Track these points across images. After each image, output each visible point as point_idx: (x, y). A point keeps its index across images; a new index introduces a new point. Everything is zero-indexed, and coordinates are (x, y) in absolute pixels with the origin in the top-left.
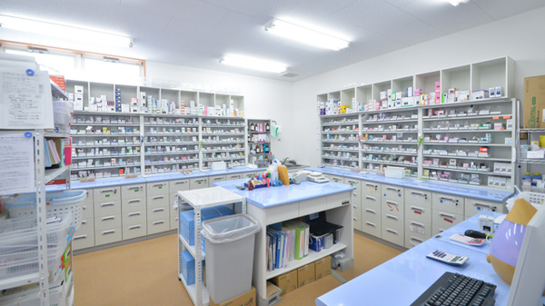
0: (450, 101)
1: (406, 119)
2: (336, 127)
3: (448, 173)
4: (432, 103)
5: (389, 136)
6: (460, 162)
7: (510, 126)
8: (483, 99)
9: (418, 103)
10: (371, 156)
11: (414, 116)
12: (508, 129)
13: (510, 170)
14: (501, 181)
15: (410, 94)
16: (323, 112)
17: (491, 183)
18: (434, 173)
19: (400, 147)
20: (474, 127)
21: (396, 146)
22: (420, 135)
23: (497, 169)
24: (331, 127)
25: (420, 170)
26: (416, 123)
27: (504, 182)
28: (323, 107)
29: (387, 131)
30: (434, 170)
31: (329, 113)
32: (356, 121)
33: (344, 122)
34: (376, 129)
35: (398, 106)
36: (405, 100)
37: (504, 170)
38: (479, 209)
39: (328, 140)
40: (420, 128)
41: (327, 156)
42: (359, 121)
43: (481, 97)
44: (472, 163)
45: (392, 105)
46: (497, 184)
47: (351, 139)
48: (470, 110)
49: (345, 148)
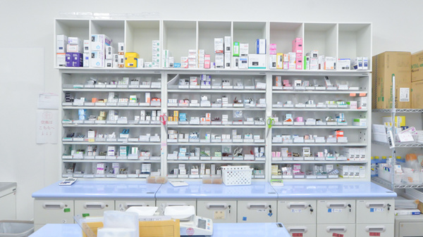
0: (312, 67)
1: (249, 89)
2: (102, 96)
3: (299, 167)
4: (292, 68)
5: (216, 116)
6: (315, 150)
7: (365, 105)
8: (349, 70)
9: (274, 64)
10: (183, 151)
11: (260, 85)
12: (363, 109)
13: (363, 157)
14: (355, 169)
15: (262, 49)
16: (76, 60)
17: (346, 174)
18: (284, 169)
19: (234, 133)
20: (330, 105)
21: (229, 131)
22: (269, 114)
23: (352, 157)
24: (89, 96)
25: (268, 167)
26: (263, 95)
27: (357, 171)
28: (75, 49)
29: (216, 107)
30: (285, 165)
31: (90, 64)
32: (154, 85)
33: (123, 85)
34: (194, 103)
35: (242, 67)
36: (253, 57)
37: (358, 156)
38: (372, 210)
39: (80, 121)
40: (267, 103)
41: (77, 156)
42: (163, 86)
43: (347, 68)
44: (326, 151)
45: (233, 64)
46: (352, 174)
47: (141, 120)
48: (328, 83)
49: (125, 139)
